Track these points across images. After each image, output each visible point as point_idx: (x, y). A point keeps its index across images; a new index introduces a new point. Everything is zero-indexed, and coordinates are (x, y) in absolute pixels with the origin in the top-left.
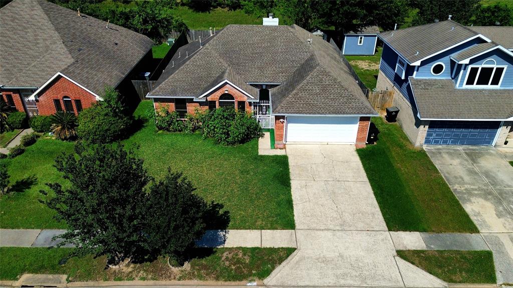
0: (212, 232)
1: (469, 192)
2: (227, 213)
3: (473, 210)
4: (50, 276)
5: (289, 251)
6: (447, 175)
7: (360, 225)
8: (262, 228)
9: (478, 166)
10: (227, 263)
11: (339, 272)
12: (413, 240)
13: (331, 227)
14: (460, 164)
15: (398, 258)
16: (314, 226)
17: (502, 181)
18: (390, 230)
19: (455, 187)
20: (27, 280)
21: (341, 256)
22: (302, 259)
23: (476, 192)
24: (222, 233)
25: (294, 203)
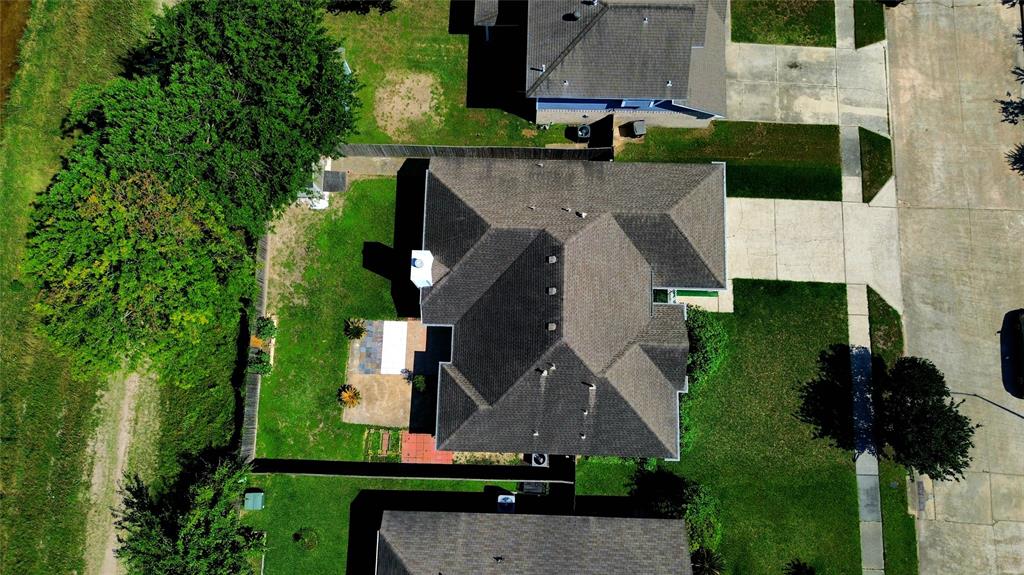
0: (853, 360)
1: (787, 108)
2: (831, 347)
3: (811, 117)
4: (909, 490)
5: (870, 291)
6: (759, 116)
7: (837, 224)
8: (846, 313)
9: (742, 77)
10: (889, 344)
11: (885, 254)
12: (851, 185)
13: (841, 251)
14: (739, 93)
15: (870, 204)
16: (841, 265)
17: (766, 67)
18: (841, 200)
19: (778, 117)
20: (914, 508)
21: (871, 249)
22: (876, 282)
23: (785, 102)
24: (854, 351)
25: (812, 280)
